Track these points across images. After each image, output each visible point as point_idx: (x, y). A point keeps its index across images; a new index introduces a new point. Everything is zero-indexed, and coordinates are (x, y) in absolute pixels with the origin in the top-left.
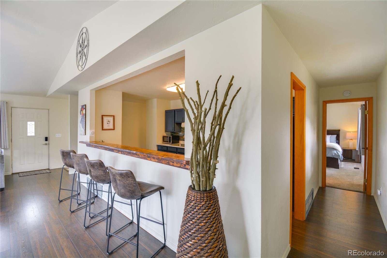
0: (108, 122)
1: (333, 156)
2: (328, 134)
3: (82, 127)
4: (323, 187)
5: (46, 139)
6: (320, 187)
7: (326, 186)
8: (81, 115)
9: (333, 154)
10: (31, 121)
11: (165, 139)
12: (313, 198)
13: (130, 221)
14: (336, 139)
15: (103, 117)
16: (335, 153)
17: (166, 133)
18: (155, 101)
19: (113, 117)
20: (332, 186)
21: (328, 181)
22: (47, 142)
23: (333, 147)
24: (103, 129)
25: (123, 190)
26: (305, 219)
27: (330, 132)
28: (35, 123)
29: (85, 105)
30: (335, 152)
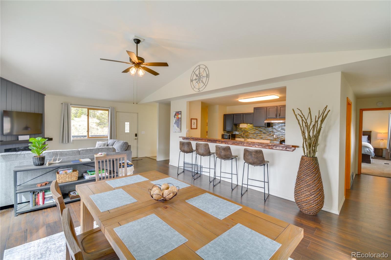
0: (194, 124)
1: (365, 153)
2: (364, 135)
3: (176, 127)
4: (359, 174)
5: (136, 135)
6: (356, 174)
7: (361, 173)
8: (175, 119)
9: (365, 151)
10: (127, 122)
11: (225, 137)
12: (353, 178)
13: (236, 185)
14: (367, 139)
15: (192, 120)
16: (367, 151)
17: (223, 132)
18: (217, 107)
19: (196, 120)
20: (366, 173)
21: (363, 171)
22: (136, 137)
23: (365, 145)
24: (191, 129)
25: (256, 160)
26: (350, 188)
27: (365, 133)
28: (130, 123)
29: (181, 112)
30: (367, 149)
